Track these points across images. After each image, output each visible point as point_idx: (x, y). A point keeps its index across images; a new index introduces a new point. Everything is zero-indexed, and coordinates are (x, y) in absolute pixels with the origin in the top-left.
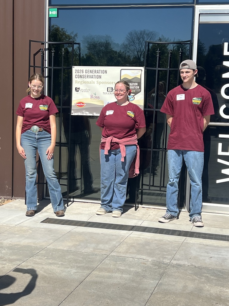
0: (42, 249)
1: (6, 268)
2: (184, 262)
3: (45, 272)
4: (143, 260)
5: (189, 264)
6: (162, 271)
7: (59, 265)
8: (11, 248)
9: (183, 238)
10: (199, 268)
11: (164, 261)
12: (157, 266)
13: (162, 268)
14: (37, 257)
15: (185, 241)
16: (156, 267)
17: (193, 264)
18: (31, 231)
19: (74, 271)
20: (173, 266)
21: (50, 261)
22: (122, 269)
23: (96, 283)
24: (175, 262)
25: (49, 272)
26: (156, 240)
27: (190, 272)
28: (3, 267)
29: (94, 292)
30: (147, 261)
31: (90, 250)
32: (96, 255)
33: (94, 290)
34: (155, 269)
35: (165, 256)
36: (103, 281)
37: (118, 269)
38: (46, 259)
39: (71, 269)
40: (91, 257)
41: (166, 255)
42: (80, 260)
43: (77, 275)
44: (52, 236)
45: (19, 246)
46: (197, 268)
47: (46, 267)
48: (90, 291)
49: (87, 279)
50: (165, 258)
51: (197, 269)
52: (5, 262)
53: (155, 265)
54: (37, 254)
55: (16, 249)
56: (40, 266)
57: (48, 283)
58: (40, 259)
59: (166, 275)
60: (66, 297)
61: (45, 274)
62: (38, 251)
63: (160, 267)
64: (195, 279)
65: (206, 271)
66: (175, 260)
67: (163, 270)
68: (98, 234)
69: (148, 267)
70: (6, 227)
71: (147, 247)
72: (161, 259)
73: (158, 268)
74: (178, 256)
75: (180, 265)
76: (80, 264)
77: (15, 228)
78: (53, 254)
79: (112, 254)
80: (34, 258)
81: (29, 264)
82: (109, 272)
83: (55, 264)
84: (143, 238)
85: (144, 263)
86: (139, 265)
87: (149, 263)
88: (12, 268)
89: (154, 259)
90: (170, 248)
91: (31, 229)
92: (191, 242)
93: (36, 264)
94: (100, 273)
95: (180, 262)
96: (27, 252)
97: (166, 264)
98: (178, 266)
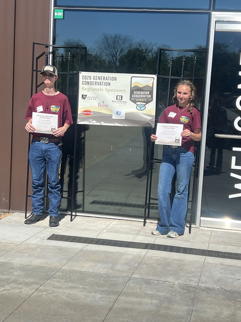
0: (57, 270)
1: (24, 292)
2: (213, 285)
3: (67, 297)
4: (168, 283)
5: (218, 288)
7: (80, 289)
8: (23, 268)
9: (202, 258)
10: (230, 292)
11: (191, 284)
12: (186, 290)
13: (192, 292)
14: (54, 280)
15: (206, 261)
16: (184, 291)
17: (223, 287)
18: (40, 250)
19: (98, 296)
20: (203, 290)
21: (70, 284)
22: (150, 294)
23: (127, 310)
24: (203, 285)
25: (72, 298)
26: (175, 260)
27: (222, 297)
28: (21, 292)
30: (174, 284)
31: (110, 271)
32: (117, 277)
33: (126, 318)
34: (185, 293)
35: (191, 279)
36: (134, 307)
37: (145, 294)
38: (65, 281)
39: (95, 294)
40: (112, 279)
41: (191, 277)
42: (102, 283)
43: (104, 301)
44: (65, 255)
45: (31, 267)
46: (228, 291)
47: (68, 291)
48: (122, 320)
49: (116, 305)
51: (228, 293)
52: (20, 286)
53: (183, 289)
54: (53, 277)
55: (28, 270)
56: (61, 291)
57: (75, 310)
58: (58, 282)
59: (198, 300)
61: (69, 300)
62: (54, 273)
63: (189, 291)
64: (230, 305)
65: (238, 296)
66: (202, 282)
67: (193, 295)
68: (113, 253)
69: (177, 291)
70: (11, 245)
71: (169, 268)
72: (188, 283)
73: (188, 292)
74: (204, 278)
76: (103, 288)
77: (21, 245)
78: (71, 276)
79: (134, 276)
80: (52, 281)
81: (47, 288)
82: (137, 297)
83: (76, 288)
84: (161, 258)
85: (171, 287)
86: (166, 289)
87: (176, 286)
88: (31, 293)
89: (180, 281)
90: (193, 269)
91: (39, 246)
92: (212, 262)
93: (55, 287)
94: (128, 299)
95: (207, 285)
96: (42, 274)
97: (194, 288)
98: (208, 290)
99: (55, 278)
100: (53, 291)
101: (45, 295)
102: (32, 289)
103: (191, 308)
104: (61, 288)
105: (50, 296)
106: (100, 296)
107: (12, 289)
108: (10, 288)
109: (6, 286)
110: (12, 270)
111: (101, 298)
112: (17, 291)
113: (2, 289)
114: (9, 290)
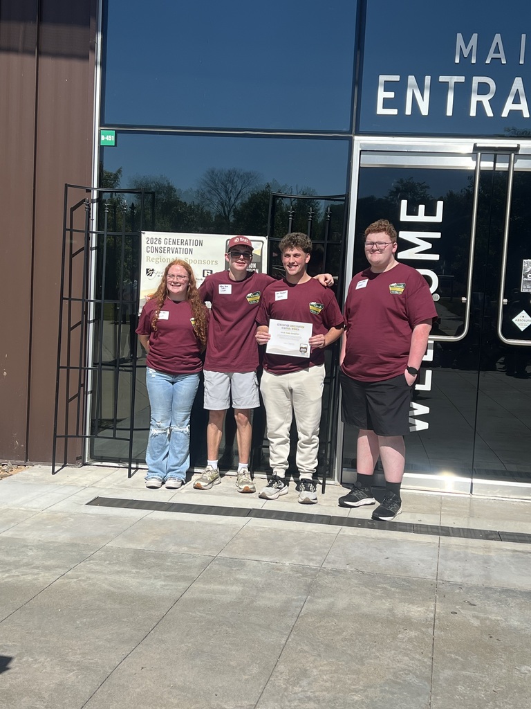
0: (98, 548)
1: (41, 579)
2: (345, 566)
3: (110, 585)
4: (275, 563)
5: (353, 569)
6: (309, 580)
7: (132, 573)
8: (42, 546)
9: (336, 528)
10: (369, 574)
11: (311, 564)
12: (301, 573)
13: (309, 576)
14: (91, 561)
15: (341, 533)
16: (298, 575)
17: (359, 568)
18: (72, 520)
19: (160, 583)
20: (327, 573)
21: (116, 568)
22: (243, 579)
23: (202, 601)
24: (329, 567)
25: (119, 586)
26: (292, 531)
27: (356, 582)
28: (36, 579)
29: (201, 616)
30: (283, 565)
31: (183, 549)
32: (194, 557)
33: (200, 612)
34: (298, 578)
35: (311, 557)
36: (214, 598)
37: (236, 580)
38: (109, 564)
39: (156, 581)
40: (186, 560)
41: (313, 555)
42: (168, 566)
43: (168, 589)
44: (112, 527)
45: (56, 545)
47: (111, 578)
48: (194, 614)
49: (186, 596)
50: (312, 560)
51: (366, 576)
52: (36, 571)
53: (297, 572)
54: (90, 558)
55: (51, 548)
56: (102, 577)
57: (120, 603)
58: (97, 564)
59: (317, 587)
60: (155, 624)
62: (92, 553)
63: (305, 575)
64: (365, 593)
65: (381, 580)
66: (329, 563)
68: (192, 523)
69: (286, 574)
70: (25, 512)
71: (279, 543)
72: (306, 563)
73: (303, 576)
74: (332, 557)
75: (338, 571)
76: (169, 572)
77: (43, 513)
78: (119, 556)
79: (221, 555)
80: (88, 564)
81: (79, 573)
82: (221, 583)
83: (126, 572)
84: (269, 528)
85: (278, 569)
86: (270, 572)
87: (286, 568)
88: (52, 580)
89: (294, 561)
90: (318, 545)
91: (71, 515)
92: (351, 534)
93: (93, 572)
94: (207, 586)
95: (336, 566)
96: (73, 553)
97: (314, 570)
98: (336, 572)
99: (93, 560)
100: (87, 578)
101: (75, 582)
102: (55, 575)
103: (305, 597)
105: (83, 585)
106: (162, 583)
107: (22, 575)
108: (19, 574)
109: (14, 571)
110: (24, 549)
111: (164, 586)
112: (30, 578)
113: (7, 575)
114: (18, 576)
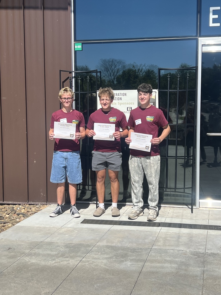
0: (93, 246)
1: (71, 263)
2: (217, 251)
3: (105, 265)
4: (182, 251)
6: (202, 260)
8: (66, 246)
9: (205, 231)
11: (200, 251)
12: (196, 255)
13: (201, 257)
15: (208, 234)
16: (195, 257)
18: (77, 231)
20: (210, 255)
21: (105, 256)
22: (169, 260)
23: (153, 273)
24: (209, 252)
25: (109, 266)
26: (184, 234)
28: (68, 263)
29: (155, 281)
30: (186, 252)
31: (134, 245)
32: (141, 249)
33: (154, 279)
35: (198, 247)
36: (158, 271)
37: (165, 260)
38: (101, 254)
39: (126, 262)
40: (137, 251)
42: (130, 254)
43: (134, 267)
44: (97, 235)
45: (73, 245)
47: (105, 261)
48: (151, 280)
49: (144, 270)
50: (199, 248)
52: (67, 259)
53: (194, 255)
55: (71, 247)
56: (99, 261)
57: (113, 275)
58: (95, 254)
59: (207, 263)
60: (133, 286)
61: (107, 268)
62: (91, 248)
66: (208, 250)
68: (134, 231)
69: (189, 257)
70: (53, 229)
71: (180, 240)
72: (197, 250)
73: (198, 257)
74: (209, 246)
76: (132, 258)
77: (62, 229)
78: (105, 250)
79: (154, 248)
80: (91, 254)
81: (88, 259)
82: (159, 263)
84: (173, 233)
85: (184, 254)
86: (181, 256)
87: (188, 253)
88: (76, 264)
89: (191, 250)
90: (199, 240)
91: (75, 229)
92: (213, 234)
93: (95, 259)
94: (152, 264)
95: (213, 251)
97: (203, 254)
98: (213, 255)
99: (92, 252)
100: (93, 262)
101: (88, 264)
102: (77, 261)
103: (203, 269)
104: (99, 259)
105: (92, 266)
106: (130, 263)
108: (60, 261)
109: (57, 259)
110: (58, 248)
111: (133, 264)
112: (65, 263)
113: (54, 262)
